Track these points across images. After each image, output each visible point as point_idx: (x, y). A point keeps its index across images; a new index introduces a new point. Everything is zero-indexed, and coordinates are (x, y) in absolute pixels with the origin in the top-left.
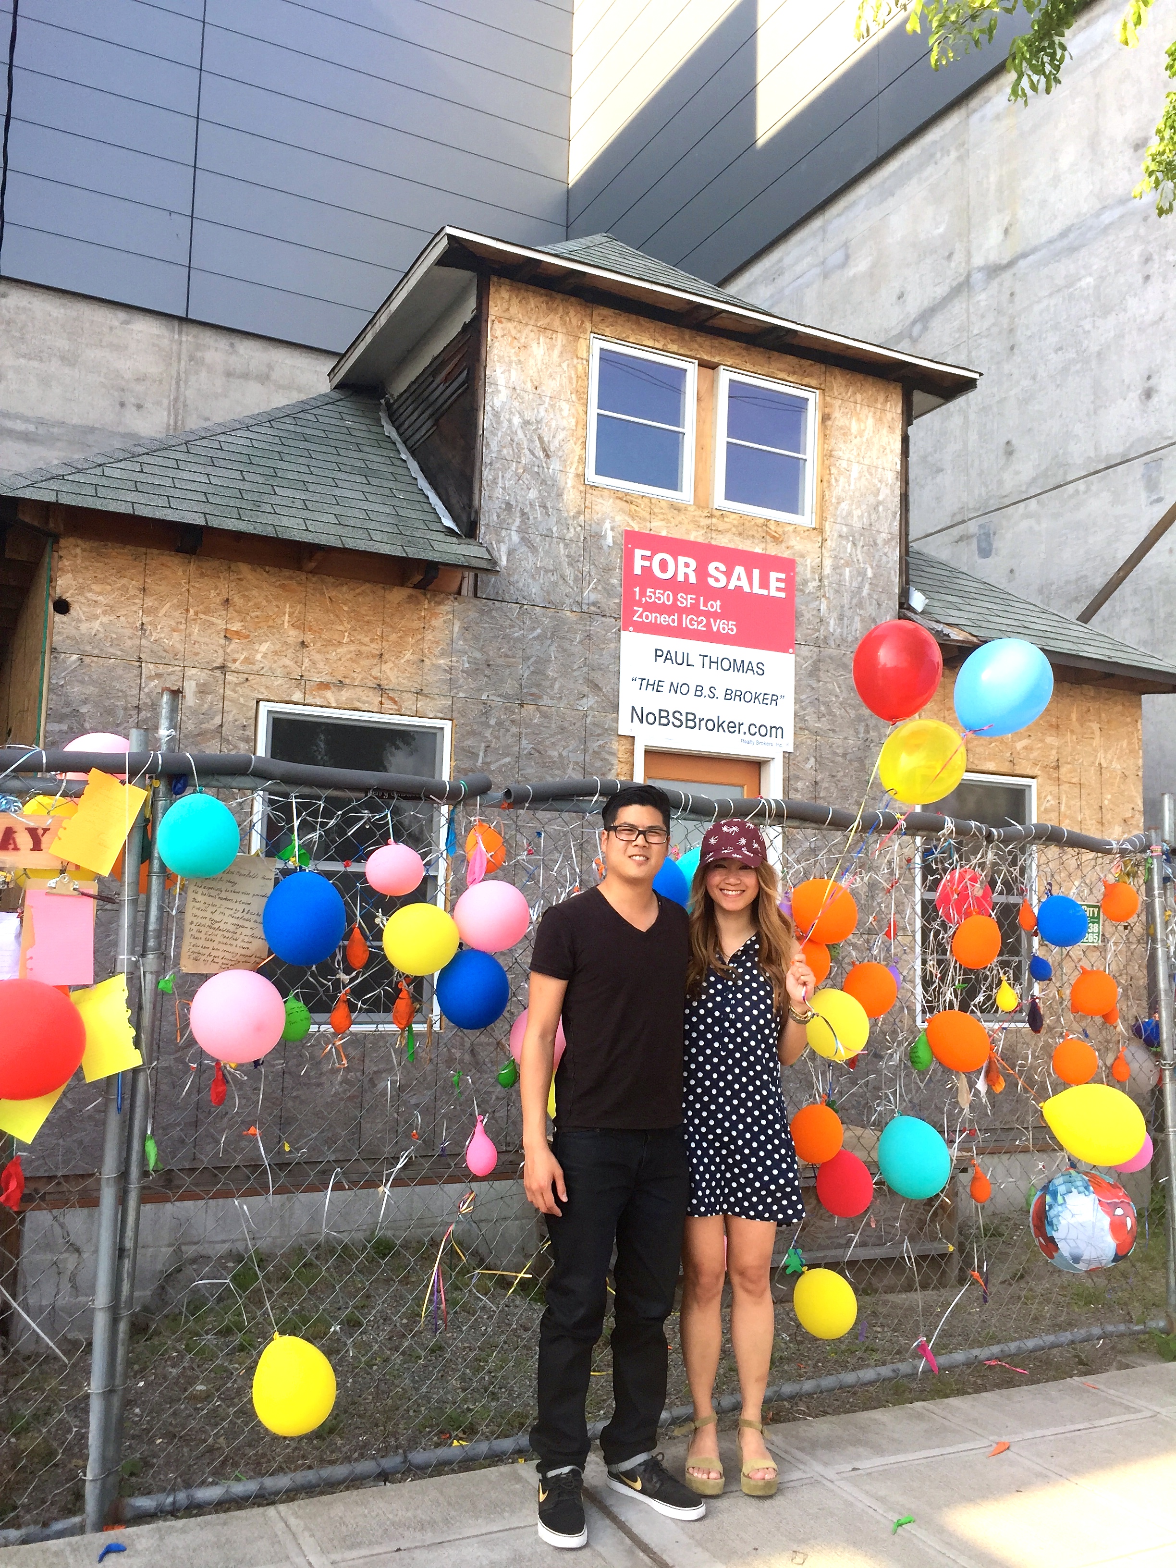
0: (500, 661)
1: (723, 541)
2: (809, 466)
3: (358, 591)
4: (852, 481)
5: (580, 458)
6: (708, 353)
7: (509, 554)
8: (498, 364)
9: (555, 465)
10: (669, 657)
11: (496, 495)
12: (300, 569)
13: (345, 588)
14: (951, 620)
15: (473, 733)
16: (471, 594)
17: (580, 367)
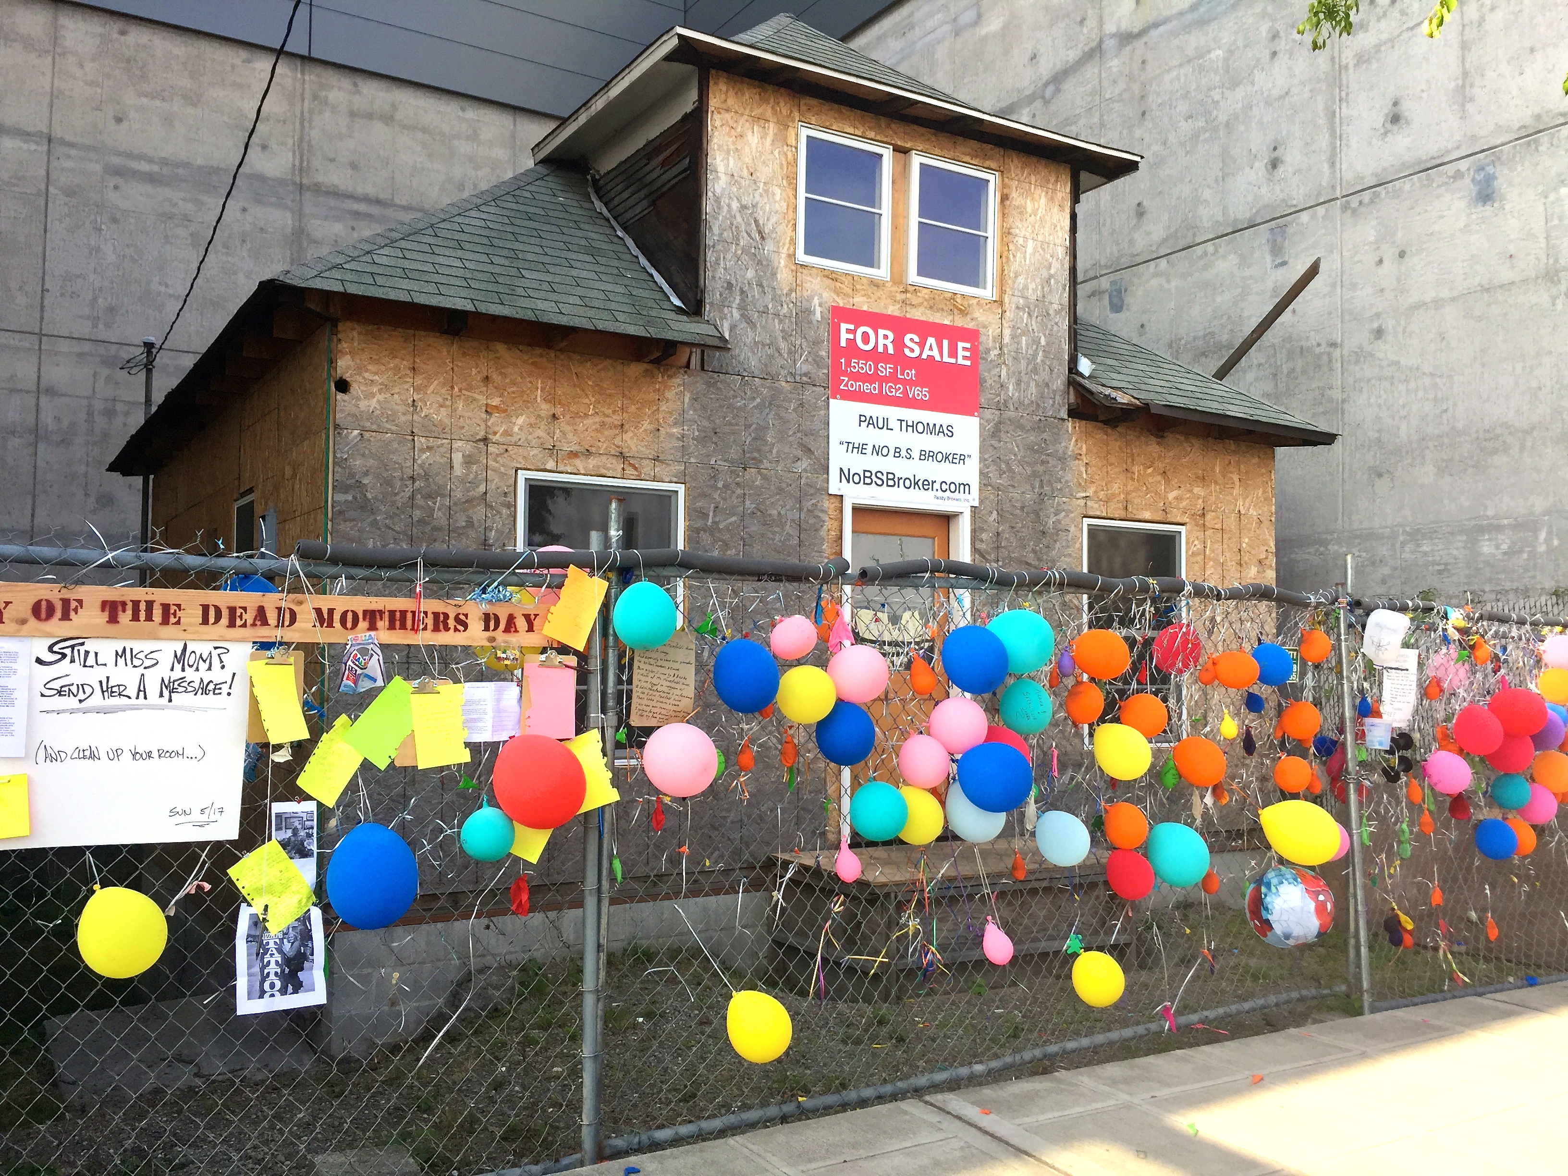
0: (727, 429)
1: (917, 314)
2: (990, 242)
3: (600, 367)
4: (1028, 256)
5: (791, 239)
6: (900, 139)
7: (731, 331)
8: (717, 153)
9: (769, 246)
10: (871, 422)
11: (718, 275)
12: (550, 348)
13: (589, 364)
14: (1115, 384)
15: (704, 495)
16: (698, 367)
17: (790, 154)
